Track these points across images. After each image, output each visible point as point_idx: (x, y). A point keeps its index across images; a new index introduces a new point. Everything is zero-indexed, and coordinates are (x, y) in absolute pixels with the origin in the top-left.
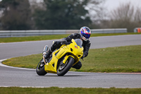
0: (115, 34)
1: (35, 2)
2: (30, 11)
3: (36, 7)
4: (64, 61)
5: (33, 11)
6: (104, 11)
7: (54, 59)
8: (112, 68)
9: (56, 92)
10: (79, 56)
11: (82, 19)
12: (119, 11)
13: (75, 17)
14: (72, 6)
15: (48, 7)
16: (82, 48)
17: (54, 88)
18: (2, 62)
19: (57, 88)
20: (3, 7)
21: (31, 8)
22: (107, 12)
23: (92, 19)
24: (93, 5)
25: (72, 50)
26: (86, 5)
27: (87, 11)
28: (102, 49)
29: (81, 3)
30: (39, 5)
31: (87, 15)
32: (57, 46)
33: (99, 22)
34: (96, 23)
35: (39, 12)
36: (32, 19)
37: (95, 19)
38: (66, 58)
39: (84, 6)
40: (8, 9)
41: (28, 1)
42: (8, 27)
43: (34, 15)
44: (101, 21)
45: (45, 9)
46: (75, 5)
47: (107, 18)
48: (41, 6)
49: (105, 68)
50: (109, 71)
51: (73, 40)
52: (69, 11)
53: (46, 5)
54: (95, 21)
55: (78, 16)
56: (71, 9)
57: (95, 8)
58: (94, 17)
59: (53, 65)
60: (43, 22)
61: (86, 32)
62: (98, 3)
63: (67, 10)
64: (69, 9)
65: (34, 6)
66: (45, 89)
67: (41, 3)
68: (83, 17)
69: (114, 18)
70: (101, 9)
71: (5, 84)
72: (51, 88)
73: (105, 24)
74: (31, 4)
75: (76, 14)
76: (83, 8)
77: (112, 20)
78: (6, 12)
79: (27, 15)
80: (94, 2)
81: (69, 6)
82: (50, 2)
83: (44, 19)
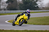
0: (47, 12)
1: (19, 1)
2: (17, 4)
3: (19, 3)
4: (21, 21)
5: (18, 4)
6: (43, 4)
7: (18, 20)
8: (46, 24)
10: (26, 19)
11: (35, 7)
12: (48, 4)
13: (33, 6)
14: (32, 2)
15: (24, 3)
17: (26, 30)
18: (8, 21)
20: (8, 2)
21: (18, 3)
22: (44, 4)
23: (39, 7)
24: (39, 2)
25: (24, 17)
26: (37, 2)
27: (37, 4)
28: (42, 17)
29: (35, 1)
30: (20, 2)
31: (37, 5)
32: (19, 16)
33: (41, 8)
34: (40, 8)
35: (20, 4)
36: (18, 7)
37: (40, 7)
38: (22, 20)
39: (36, 2)
40: (10, 3)
42: (10, 9)
43: (19, 5)
44: (42, 7)
45: (23, 3)
46: (33, 2)
47: (44, 6)
48: (21, 2)
49: (43, 23)
50: (45, 24)
51: (24, 14)
52: (31, 4)
53: (23, 2)
55: (34, 6)
56: (32, 3)
57: (40, 3)
59: (18, 22)
60: (22, 8)
61: (29, 11)
62: (41, 1)
63: (30, 4)
64: (31, 3)
65: (19, 2)
66: (23, 31)
67: (21, 1)
68: (36, 6)
69: (46, 6)
70: (42, 3)
71: (9, 29)
72: (25, 30)
73: (44, 8)
74: (18, 2)
75: (33, 5)
76: (36, 3)
77: (46, 7)
78: (9, 4)
79: (16, 5)
80: (40, 1)
81: (31, 2)
83: (22, 7)
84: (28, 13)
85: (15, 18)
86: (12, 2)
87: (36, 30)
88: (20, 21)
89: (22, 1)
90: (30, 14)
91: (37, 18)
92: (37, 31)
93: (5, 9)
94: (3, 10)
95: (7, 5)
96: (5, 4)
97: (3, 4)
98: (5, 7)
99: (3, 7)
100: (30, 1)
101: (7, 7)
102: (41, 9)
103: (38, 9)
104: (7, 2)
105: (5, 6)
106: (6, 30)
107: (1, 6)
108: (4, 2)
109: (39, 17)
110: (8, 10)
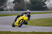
1: (27, 1)
2: (25, 4)
3: (27, 3)
5: (26, 4)
7: (18, 21)
9: (34, 33)
10: (26, 20)
13: (41, 6)
15: (31, 3)
16: (27, 17)
17: (34, 32)
19: (35, 32)
21: (25, 3)
23: (47, 7)
24: (48, 2)
25: (23, 18)
28: (51, 18)
29: (43, 1)
30: (28, 2)
31: (46, 6)
33: (50, 8)
35: (28, 4)
36: (26, 7)
39: (45, 2)
40: (17, 3)
41: (24, 1)
42: (17, 10)
43: (26, 6)
45: (30, 3)
46: (41, 2)
54: (49, 8)
55: (43, 6)
56: (40, 3)
58: (48, 6)
59: (17, 23)
62: (50, 1)
63: (38, 4)
64: (39, 3)
65: (26, 2)
66: (30, 32)
68: (44, 6)
70: (51, 3)
74: (25, 2)
75: (42, 5)
76: (45, 3)
78: (16, 5)
79: (24, 5)
80: (48, 1)
81: (39, 2)
82: (32, 1)
83: (30, 7)
84: (28, 14)
85: (15, 19)
86: (19, 2)
87: (44, 32)
88: (19, 22)
89: (29, 1)
90: (30, 15)
91: (46, 19)
92: (46, 32)
93: (12, 9)
94: (10, 10)
95: (14, 5)
96: (11, 4)
97: (10, 4)
98: (11, 8)
99: (9, 7)
100: (38, 0)
101: (14, 8)
102: (50, 10)
103: (47, 9)
104: (14, 2)
105: (12, 6)
106: (13, 32)
107: (7, 7)
108: (10, 2)
109: (48, 18)
110: (15, 10)
